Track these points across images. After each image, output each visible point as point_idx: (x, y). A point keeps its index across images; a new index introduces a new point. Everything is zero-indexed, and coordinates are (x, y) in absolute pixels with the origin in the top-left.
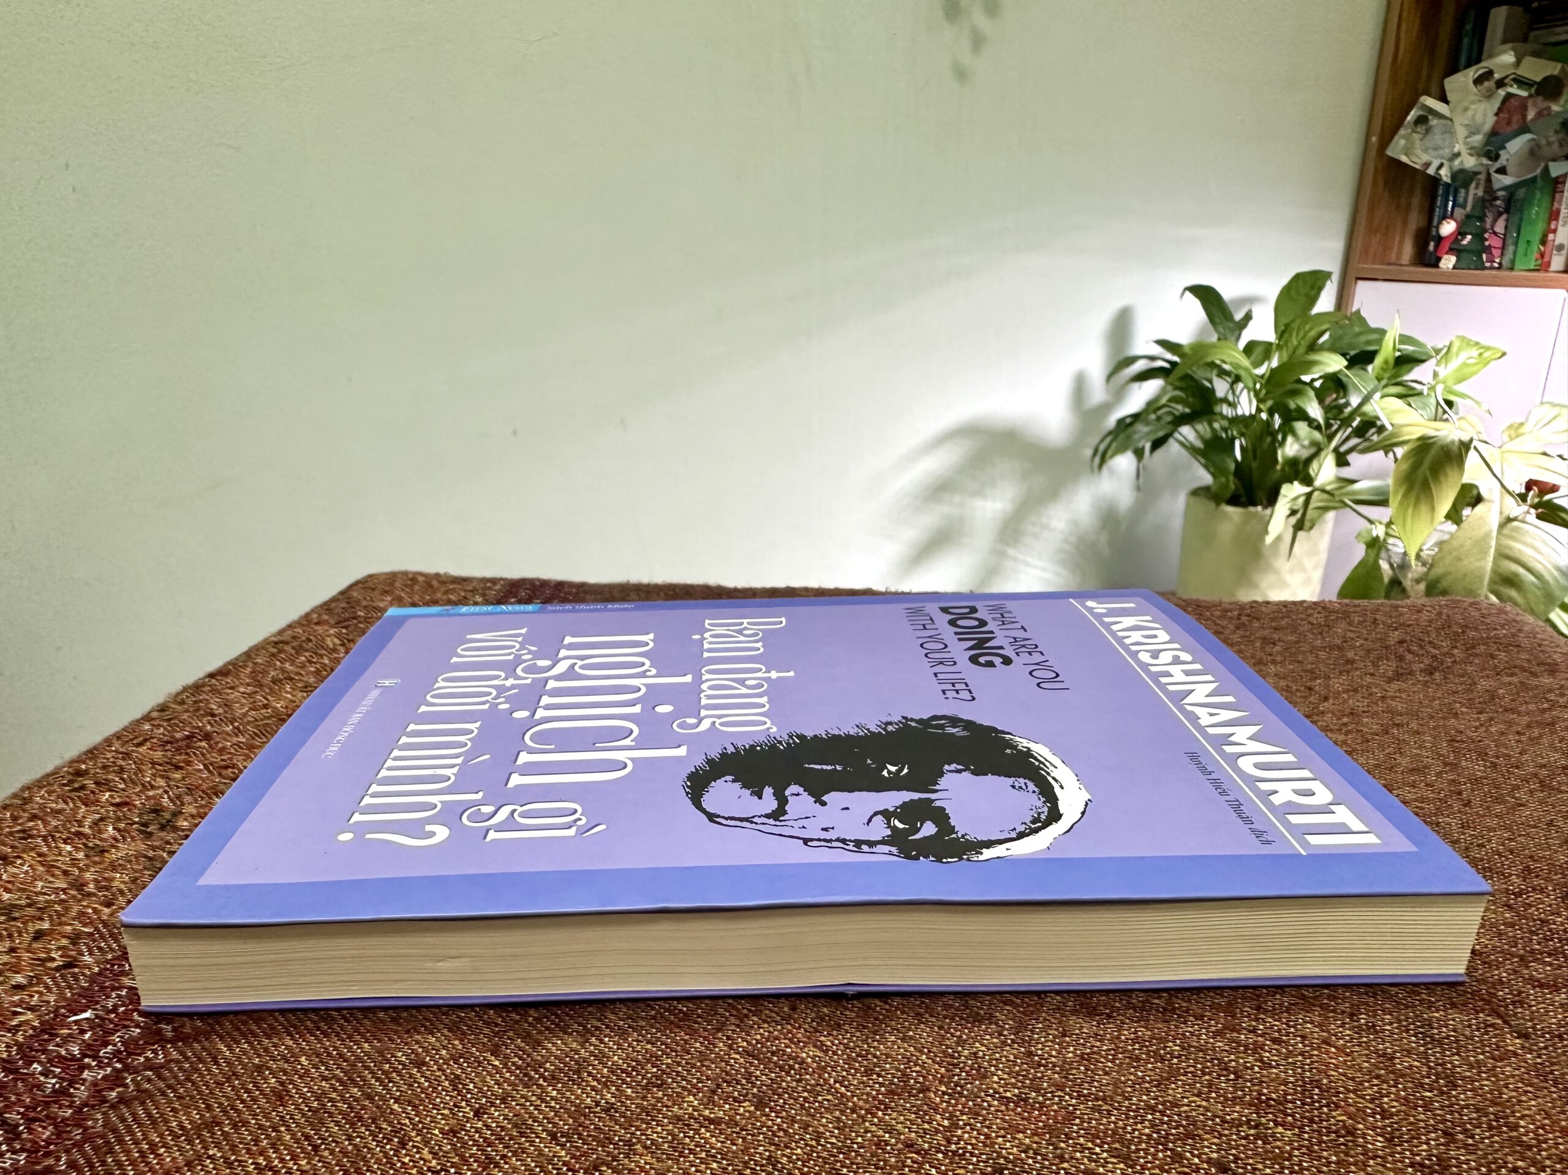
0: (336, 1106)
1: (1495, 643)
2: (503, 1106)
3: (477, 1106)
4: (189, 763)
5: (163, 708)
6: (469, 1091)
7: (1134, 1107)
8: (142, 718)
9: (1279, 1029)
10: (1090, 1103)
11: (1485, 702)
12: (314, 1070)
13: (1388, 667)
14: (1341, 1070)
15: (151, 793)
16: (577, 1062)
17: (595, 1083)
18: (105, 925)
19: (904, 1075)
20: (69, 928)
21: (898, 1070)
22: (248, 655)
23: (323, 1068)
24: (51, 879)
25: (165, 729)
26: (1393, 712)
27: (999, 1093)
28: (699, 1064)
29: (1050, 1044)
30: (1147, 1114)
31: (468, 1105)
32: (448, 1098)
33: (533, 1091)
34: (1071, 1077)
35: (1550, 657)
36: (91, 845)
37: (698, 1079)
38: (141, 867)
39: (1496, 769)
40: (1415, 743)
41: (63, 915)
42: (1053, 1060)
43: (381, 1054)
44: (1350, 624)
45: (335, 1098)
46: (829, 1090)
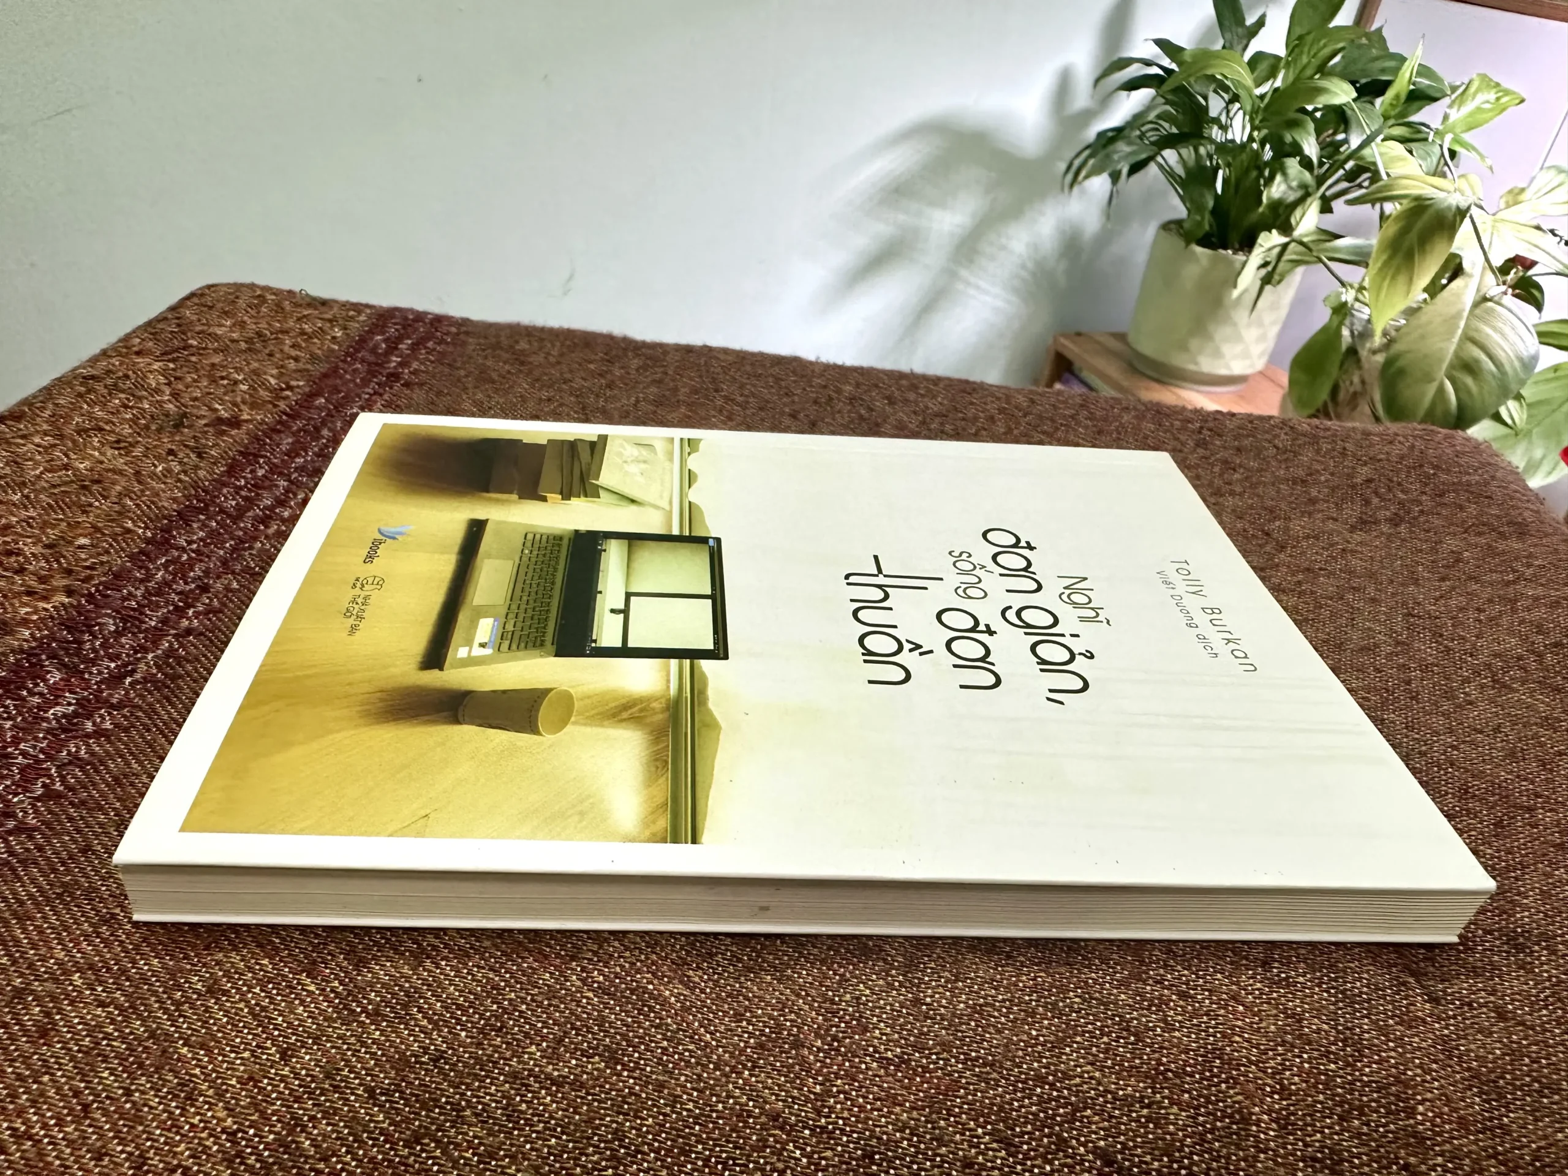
0: (112, 1046)
1: (1467, 491)
2: (315, 1047)
3: (285, 1046)
7: (1023, 1076)
9: (1188, 981)
10: (977, 1070)
11: (1448, 567)
12: (88, 992)
13: (1352, 512)
16: (407, 993)
17: (425, 1022)
21: (771, 1017)
23: (100, 989)
26: (1351, 572)
27: (880, 1053)
28: (546, 1003)
29: (941, 990)
30: (1036, 1086)
31: (273, 1045)
33: (352, 1031)
34: (960, 1034)
35: (1520, 514)
37: (544, 1022)
39: (1448, 654)
40: (1369, 612)
42: (943, 1011)
43: (173, 977)
44: (1318, 452)
45: (111, 1034)
46: (691, 1037)
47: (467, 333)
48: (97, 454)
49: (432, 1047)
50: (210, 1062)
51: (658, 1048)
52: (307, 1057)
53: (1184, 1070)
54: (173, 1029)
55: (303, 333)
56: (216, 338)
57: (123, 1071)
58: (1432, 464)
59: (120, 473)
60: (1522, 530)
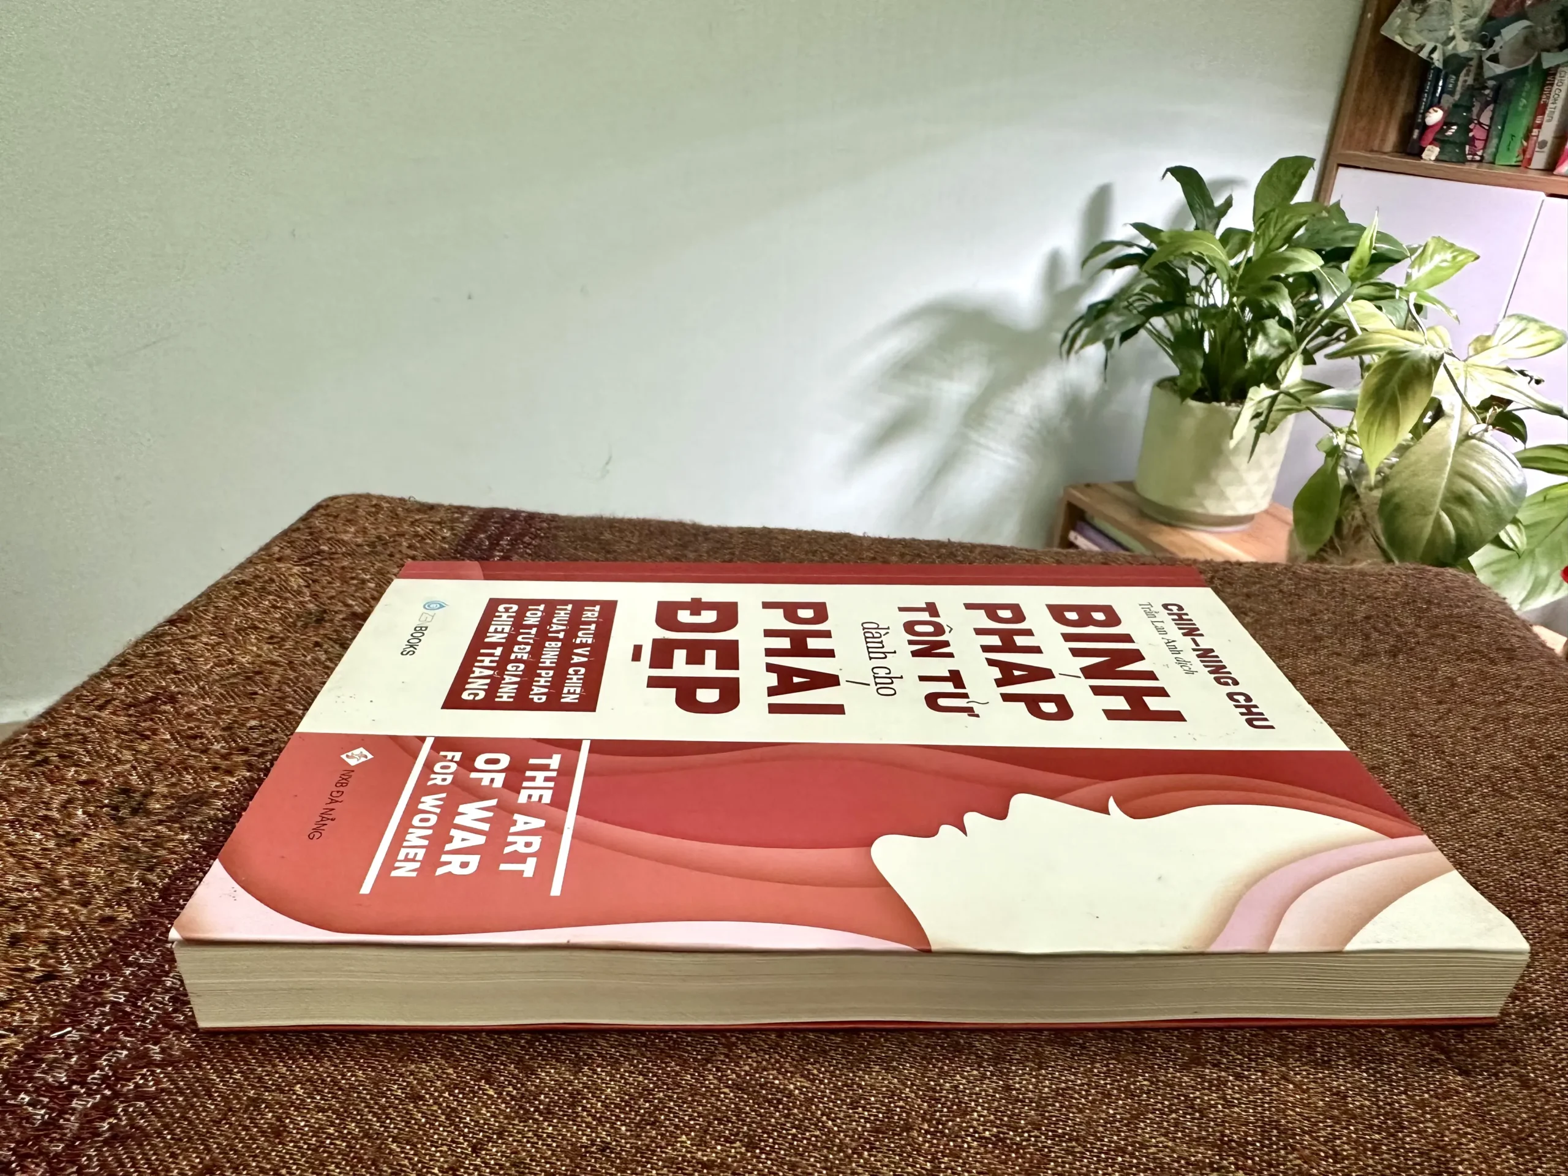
0: (335, 1144)
1: (1458, 622)
2: (500, 1141)
3: (474, 1141)
4: (155, 732)
5: (122, 661)
6: (466, 1125)
7: (1105, 1148)
8: (102, 673)
9: (1242, 1063)
10: (1064, 1144)
11: (1445, 691)
12: (309, 1100)
13: (1355, 646)
14: (1298, 1110)
15: (118, 769)
16: (571, 1095)
17: (589, 1119)
18: (83, 928)
19: (889, 1110)
20: (46, 931)
21: (883, 1104)
22: (208, 596)
23: (318, 1097)
24: (23, 873)
25: (127, 688)
27: (979, 1133)
28: (690, 1099)
29: (1027, 1077)
30: (1118, 1156)
31: (465, 1141)
32: (445, 1134)
33: (529, 1126)
34: (1047, 1114)
35: (1508, 641)
36: (61, 832)
37: (690, 1115)
38: (115, 859)
39: (1451, 769)
40: (1377, 735)
41: (39, 916)
42: (1030, 1095)
43: (376, 1085)
44: (1320, 593)
45: (333, 1134)
46: (816, 1125)
47: (557, 528)
48: (255, 649)
49: (598, 1140)
50: (415, 1155)
51: (789, 1134)
52: (494, 1150)
53: (1246, 1139)
54: (382, 1129)
55: (416, 535)
56: (344, 543)
57: (346, 1165)
58: (1423, 598)
59: (274, 663)
60: (1510, 655)
